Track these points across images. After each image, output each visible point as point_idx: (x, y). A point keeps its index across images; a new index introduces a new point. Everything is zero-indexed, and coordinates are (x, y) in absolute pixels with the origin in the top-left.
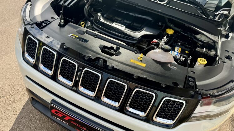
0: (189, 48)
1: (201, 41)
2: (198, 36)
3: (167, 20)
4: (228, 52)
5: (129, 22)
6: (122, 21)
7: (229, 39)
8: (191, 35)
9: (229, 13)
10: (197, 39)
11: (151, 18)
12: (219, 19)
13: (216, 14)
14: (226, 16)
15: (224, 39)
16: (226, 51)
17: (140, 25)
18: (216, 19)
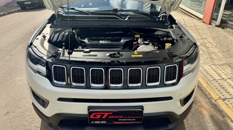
0: (156, 41)
1: (160, 35)
2: (156, 33)
3: (132, 30)
4: (179, 35)
5: (111, 38)
6: (105, 38)
7: (174, 28)
8: (151, 34)
9: (166, 14)
10: (156, 35)
11: (122, 31)
12: (162, 19)
13: (159, 17)
14: (166, 16)
15: (172, 29)
16: (177, 34)
17: (118, 38)
18: (161, 19)
